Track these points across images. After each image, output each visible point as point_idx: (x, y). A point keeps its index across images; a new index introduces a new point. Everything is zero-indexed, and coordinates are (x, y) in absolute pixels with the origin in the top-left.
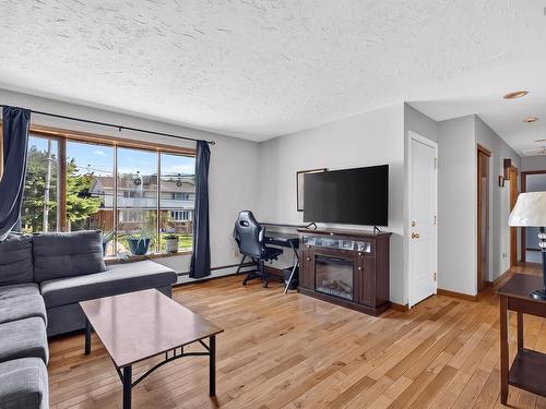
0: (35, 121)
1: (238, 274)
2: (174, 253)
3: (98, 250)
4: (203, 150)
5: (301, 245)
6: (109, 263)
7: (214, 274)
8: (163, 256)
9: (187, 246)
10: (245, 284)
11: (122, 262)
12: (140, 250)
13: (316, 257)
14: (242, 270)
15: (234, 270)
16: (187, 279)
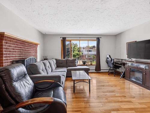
0: (67, 39)
1: (108, 72)
2: (91, 65)
3: (76, 62)
4: (98, 40)
5: (126, 65)
6: (78, 65)
7: (101, 71)
8: (89, 65)
9: (94, 63)
10: (109, 74)
11: (80, 65)
12: (84, 63)
13: (130, 69)
14: (110, 71)
15: (108, 71)
16: (94, 71)
